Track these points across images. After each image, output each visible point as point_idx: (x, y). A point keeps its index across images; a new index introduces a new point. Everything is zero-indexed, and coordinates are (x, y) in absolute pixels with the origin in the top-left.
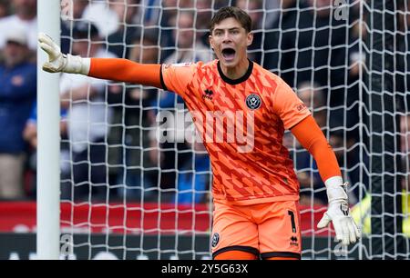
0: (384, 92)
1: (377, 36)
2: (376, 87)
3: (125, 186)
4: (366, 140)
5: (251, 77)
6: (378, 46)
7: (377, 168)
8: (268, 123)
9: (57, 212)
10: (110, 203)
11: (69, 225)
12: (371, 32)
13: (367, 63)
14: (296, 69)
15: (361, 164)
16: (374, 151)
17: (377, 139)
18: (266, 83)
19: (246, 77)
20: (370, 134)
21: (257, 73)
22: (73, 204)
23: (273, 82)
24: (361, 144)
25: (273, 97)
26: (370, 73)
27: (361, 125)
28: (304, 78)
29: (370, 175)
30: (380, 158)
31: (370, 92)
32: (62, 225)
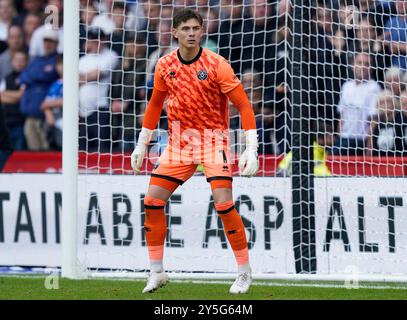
0: (301, 76)
1: (297, 38)
2: (296, 73)
3: (123, 141)
4: (289, 109)
5: (200, 58)
6: (298, 44)
7: (296, 129)
8: (213, 90)
9: (77, 159)
10: (113, 153)
11: (84, 168)
12: (293, 34)
13: (290, 56)
14: (241, 61)
15: (286, 126)
16: (294, 117)
17: (296, 109)
18: (212, 62)
19: (197, 58)
20: (292, 105)
21: (205, 55)
22: (87, 153)
23: (217, 61)
24: (286, 112)
25: (217, 71)
26: (292, 63)
27: (286, 99)
28: (247, 66)
29: (292, 133)
30: (298, 122)
31: (292, 76)
32: (80, 168)
